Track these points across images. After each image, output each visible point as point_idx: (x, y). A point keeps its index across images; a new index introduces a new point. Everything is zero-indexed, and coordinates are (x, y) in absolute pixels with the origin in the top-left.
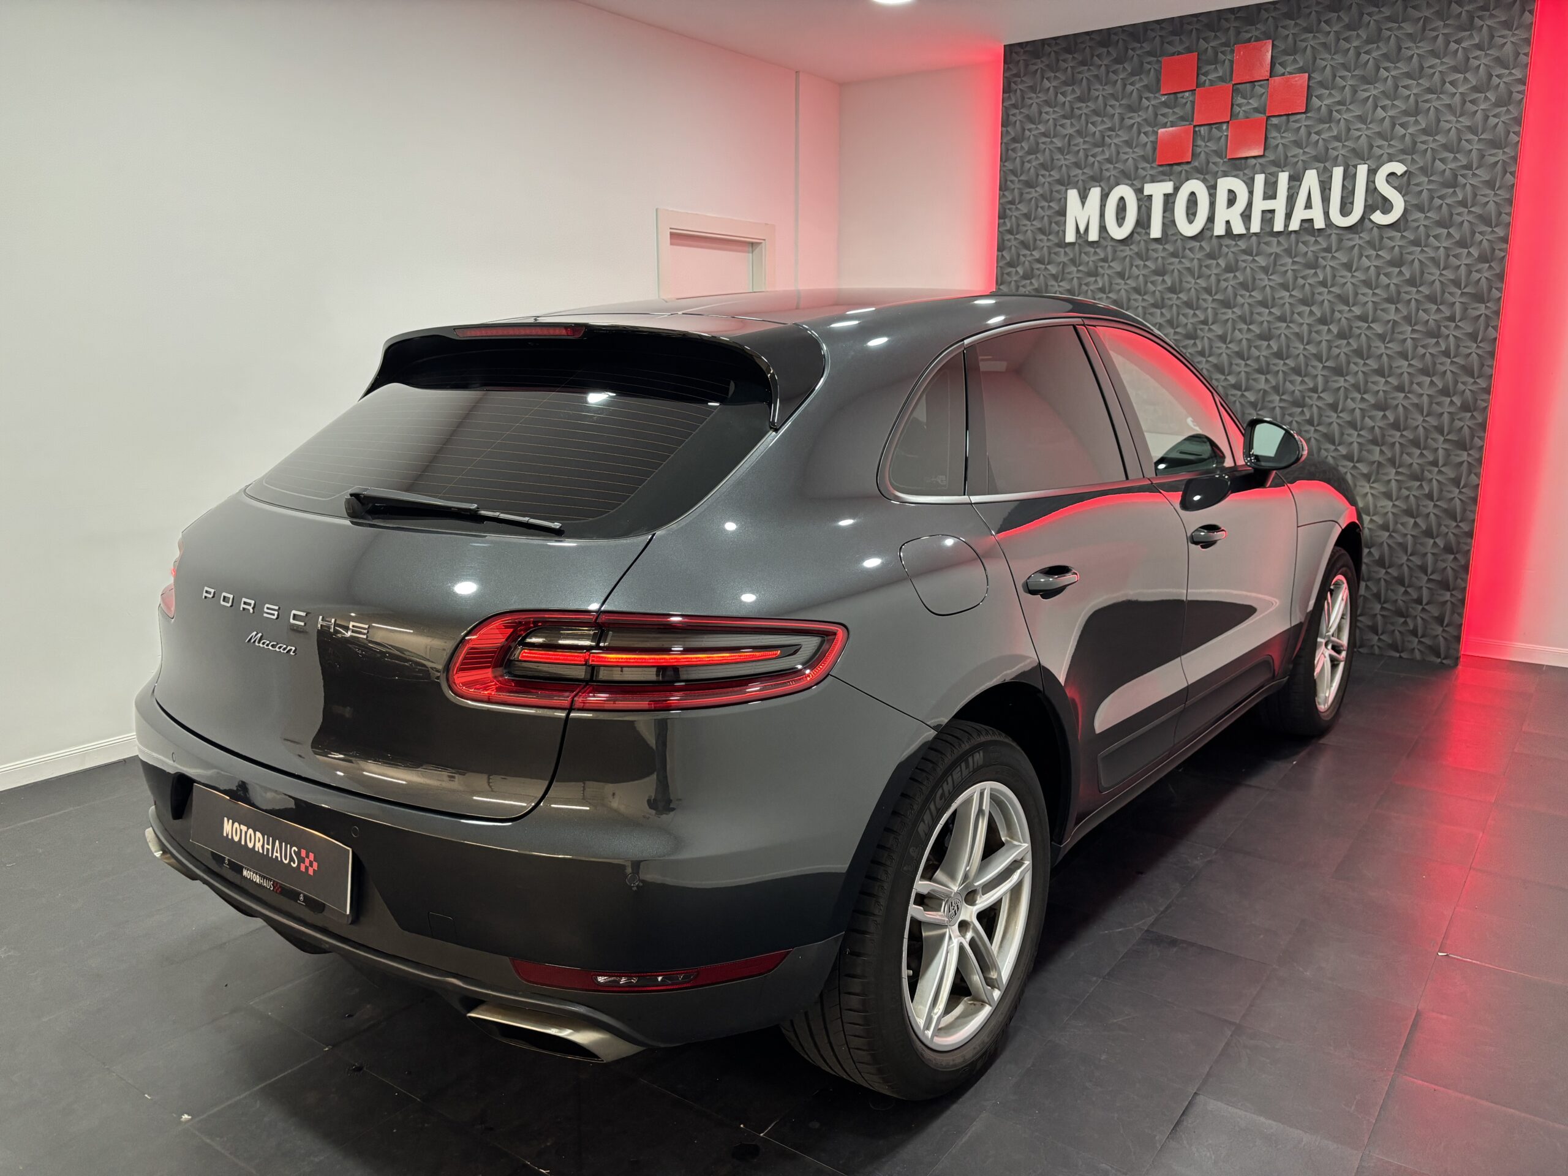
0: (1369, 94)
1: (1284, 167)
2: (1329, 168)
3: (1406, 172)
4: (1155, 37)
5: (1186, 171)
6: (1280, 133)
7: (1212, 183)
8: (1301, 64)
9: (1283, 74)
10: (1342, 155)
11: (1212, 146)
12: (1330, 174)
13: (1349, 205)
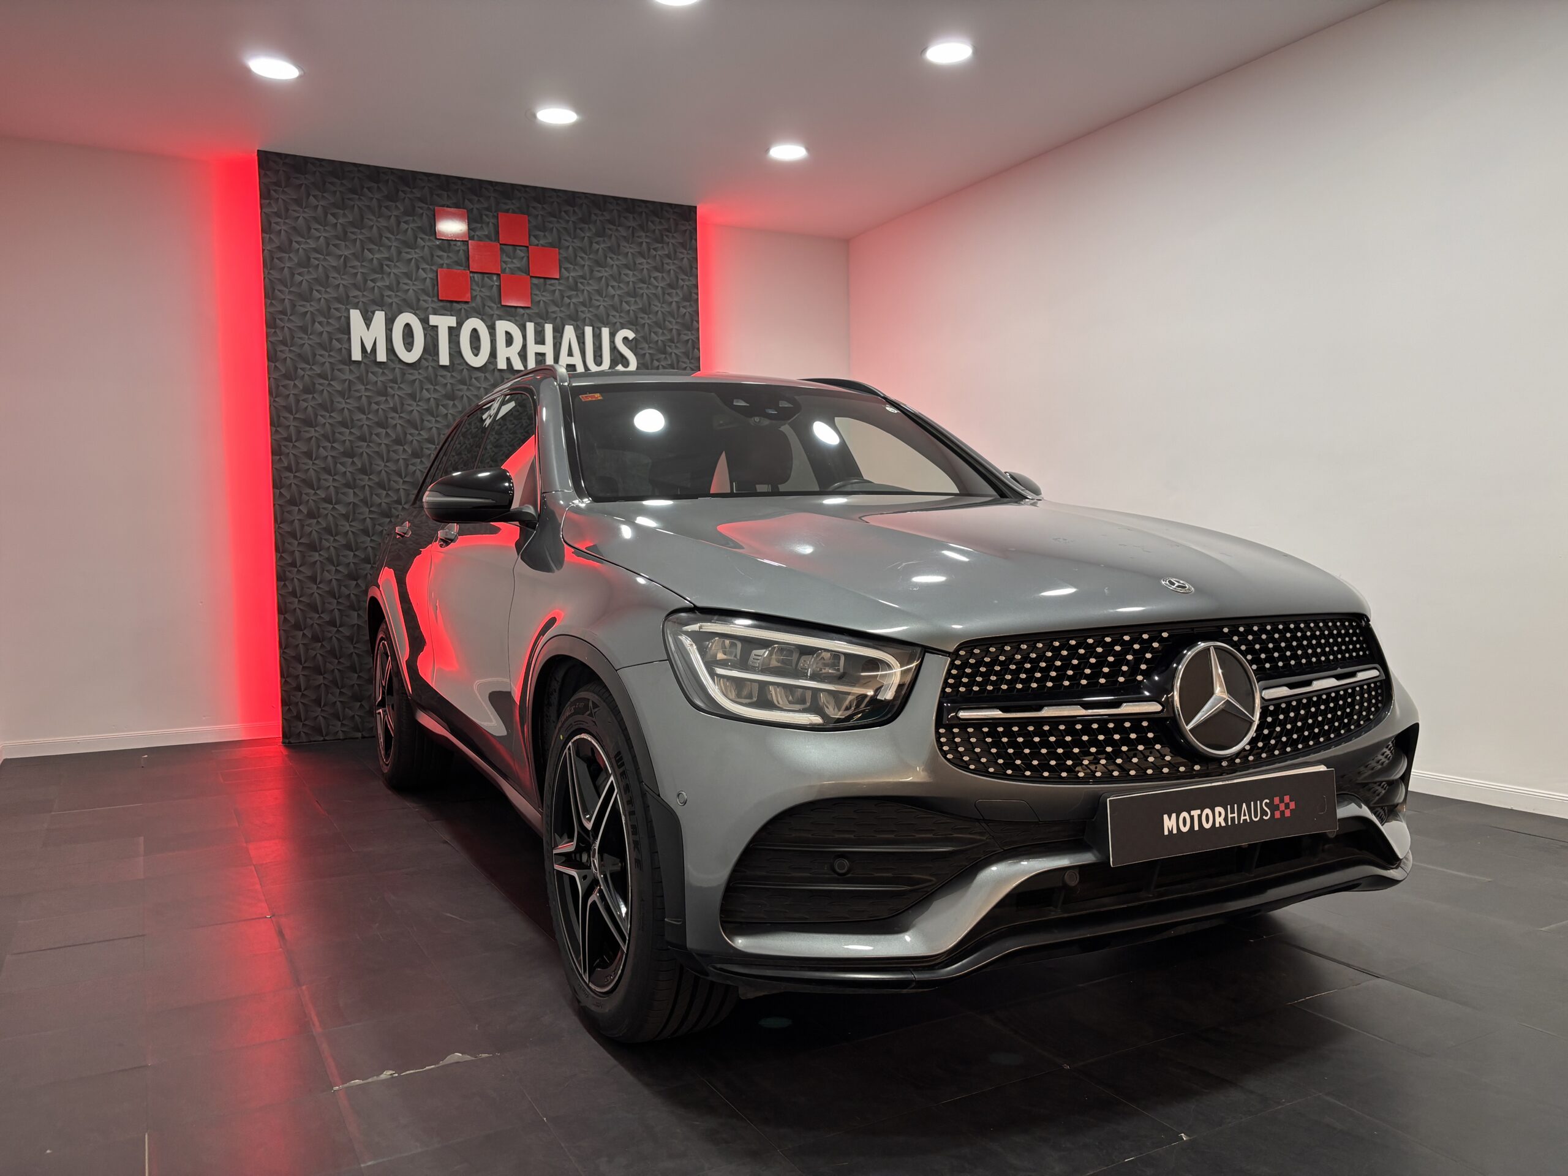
0: (601, 275)
1: (547, 320)
2: (582, 327)
3: (633, 339)
4: (424, 187)
5: (465, 309)
6: (540, 291)
7: (489, 324)
8: (550, 241)
9: (537, 245)
10: (589, 318)
11: (486, 292)
12: (581, 332)
13: (598, 358)
